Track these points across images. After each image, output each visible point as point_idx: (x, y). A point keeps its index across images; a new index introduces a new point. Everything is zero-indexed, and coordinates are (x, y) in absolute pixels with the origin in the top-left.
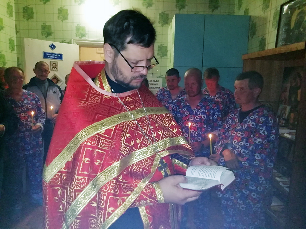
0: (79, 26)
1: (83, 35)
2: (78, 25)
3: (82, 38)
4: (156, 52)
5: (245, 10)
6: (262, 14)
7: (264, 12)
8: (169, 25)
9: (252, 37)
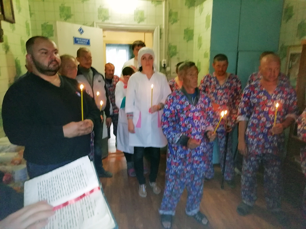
0: (101, 8)
1: (106, 18)
3: (106, 21)
4: (182, 36)
8: (196, 7)
9: (287, 21)
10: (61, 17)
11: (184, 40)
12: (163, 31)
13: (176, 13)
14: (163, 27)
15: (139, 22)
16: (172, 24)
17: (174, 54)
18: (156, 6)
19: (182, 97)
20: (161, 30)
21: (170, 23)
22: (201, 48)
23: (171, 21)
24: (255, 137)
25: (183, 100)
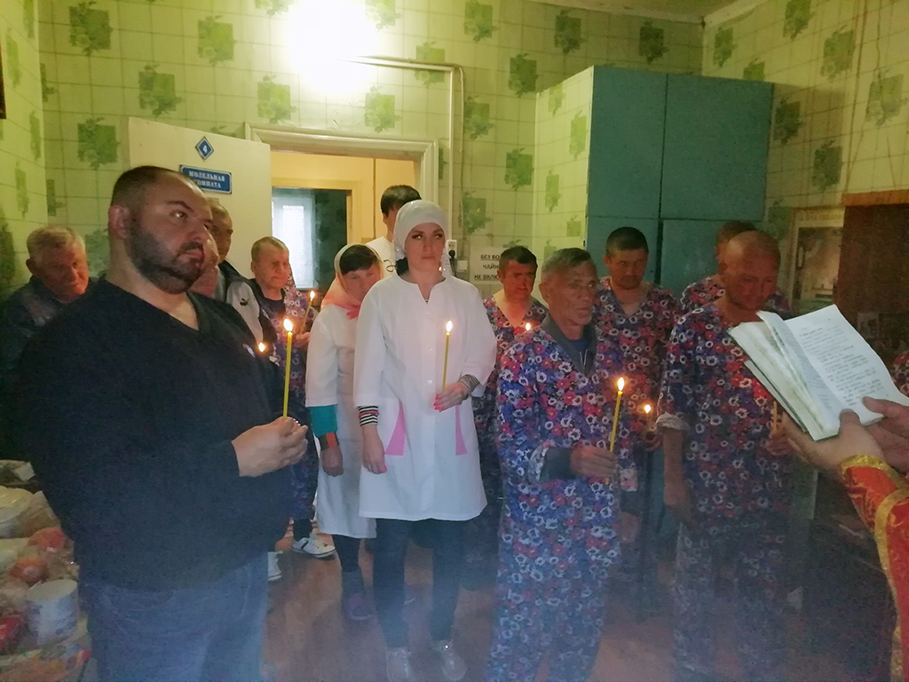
0: (268, 82)
1: (282, 113)
2: (266, 78)
3: (280, 123)
4: (503, 172)
5: (747, 65)
6: (822, 82)
7: (832, 77)
8: (538, 94)
9: (784, 141)
10: (143, 104)
11: (507, 183)
12: (449, 158)
13: (485, 108)
14: (449, 145)
15: (379, 129)
16: (474, 137)
17: (480, 223)
18: (427, 84)
19: (550, 349)
20: (441, 152)
21: (468, 136)
22: (556, 209)
23: (470, 129)
24: (721, 466)
25: (554, 356)
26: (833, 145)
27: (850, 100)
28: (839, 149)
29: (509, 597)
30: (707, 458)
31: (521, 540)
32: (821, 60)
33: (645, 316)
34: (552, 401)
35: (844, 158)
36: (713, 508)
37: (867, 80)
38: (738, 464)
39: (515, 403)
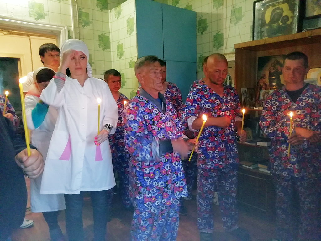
4: (97, 43)
5: (185, 6)
6: (214, 11)
7: (217, 9)
8: (109, 11)
9: (202, 33)
11: (100, 47)
12: (73, 35)
13: (87, 14)
14: (72, 29)
15: (37, 19)
16: (83, 26)
19: (147, 103)
20: (69, 32)
21: (81, 26)
22: (123, 58)
23: (81, 23)
24: (216, 148)
25: (150, 106)
26: (220, 33)
27: (225, 17)
28: (222, 34)
29: (142, 224)
30: (210, 145)
31: (147, 196)
32: (213, 3)
33: (168, 95)
34: (154, 127)
35: (224, 37)
36: (214, 165)
37: (230, 9)
38: (222, 146)
39: (136, 130)
